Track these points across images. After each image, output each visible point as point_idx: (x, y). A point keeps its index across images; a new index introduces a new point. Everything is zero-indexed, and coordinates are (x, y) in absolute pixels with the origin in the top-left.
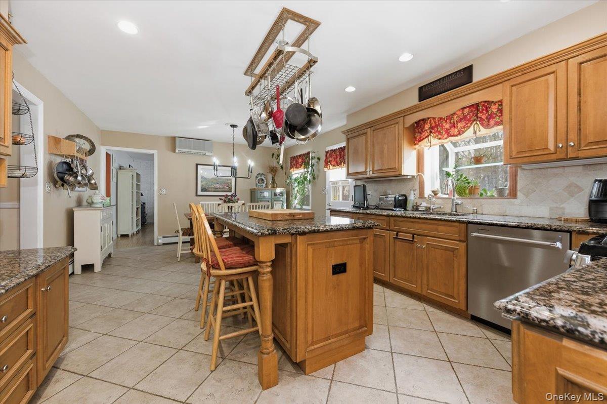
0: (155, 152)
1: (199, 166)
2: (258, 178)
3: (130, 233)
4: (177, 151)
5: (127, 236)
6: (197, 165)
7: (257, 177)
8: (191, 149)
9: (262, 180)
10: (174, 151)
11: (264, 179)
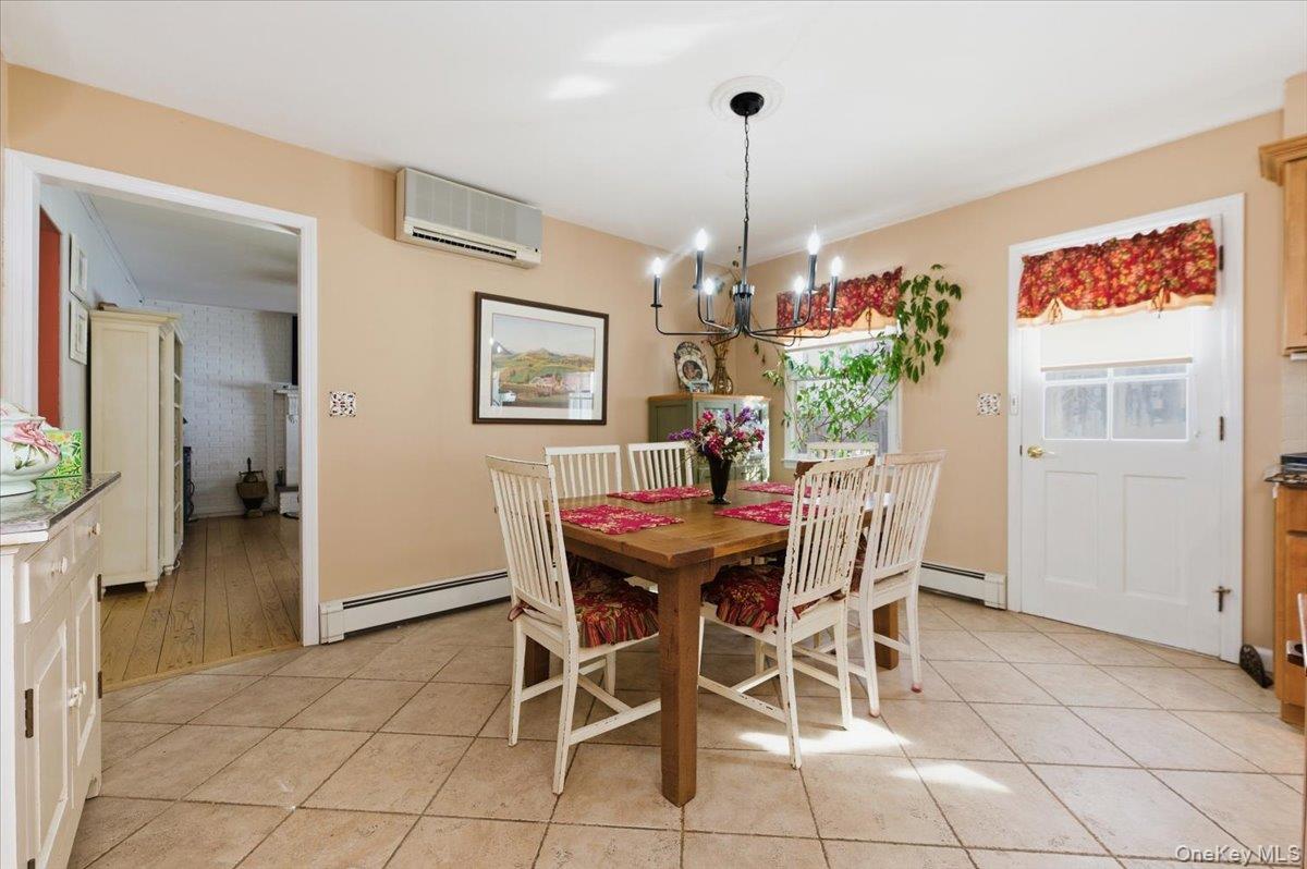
0: (308, 225)
1: (484, 302)
2: (682, 361)
3: (151, 579)
4: (408, 229)
5: (138, 588)
6: (478, 298)
7: (677, 357)
8: (463, 227)
9: (696, 366)
10: (393, 230)
11: (700, 363)
